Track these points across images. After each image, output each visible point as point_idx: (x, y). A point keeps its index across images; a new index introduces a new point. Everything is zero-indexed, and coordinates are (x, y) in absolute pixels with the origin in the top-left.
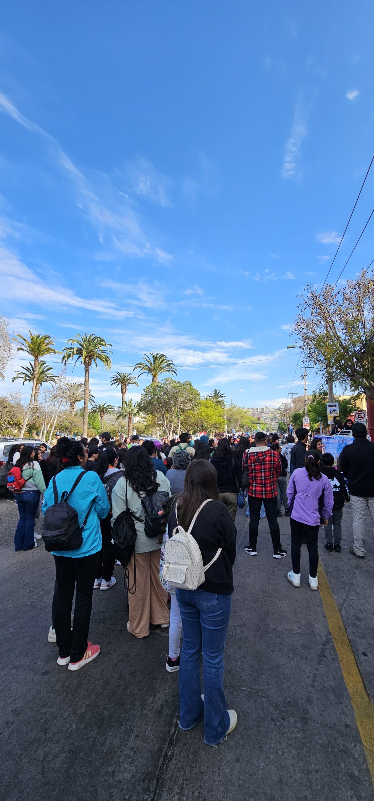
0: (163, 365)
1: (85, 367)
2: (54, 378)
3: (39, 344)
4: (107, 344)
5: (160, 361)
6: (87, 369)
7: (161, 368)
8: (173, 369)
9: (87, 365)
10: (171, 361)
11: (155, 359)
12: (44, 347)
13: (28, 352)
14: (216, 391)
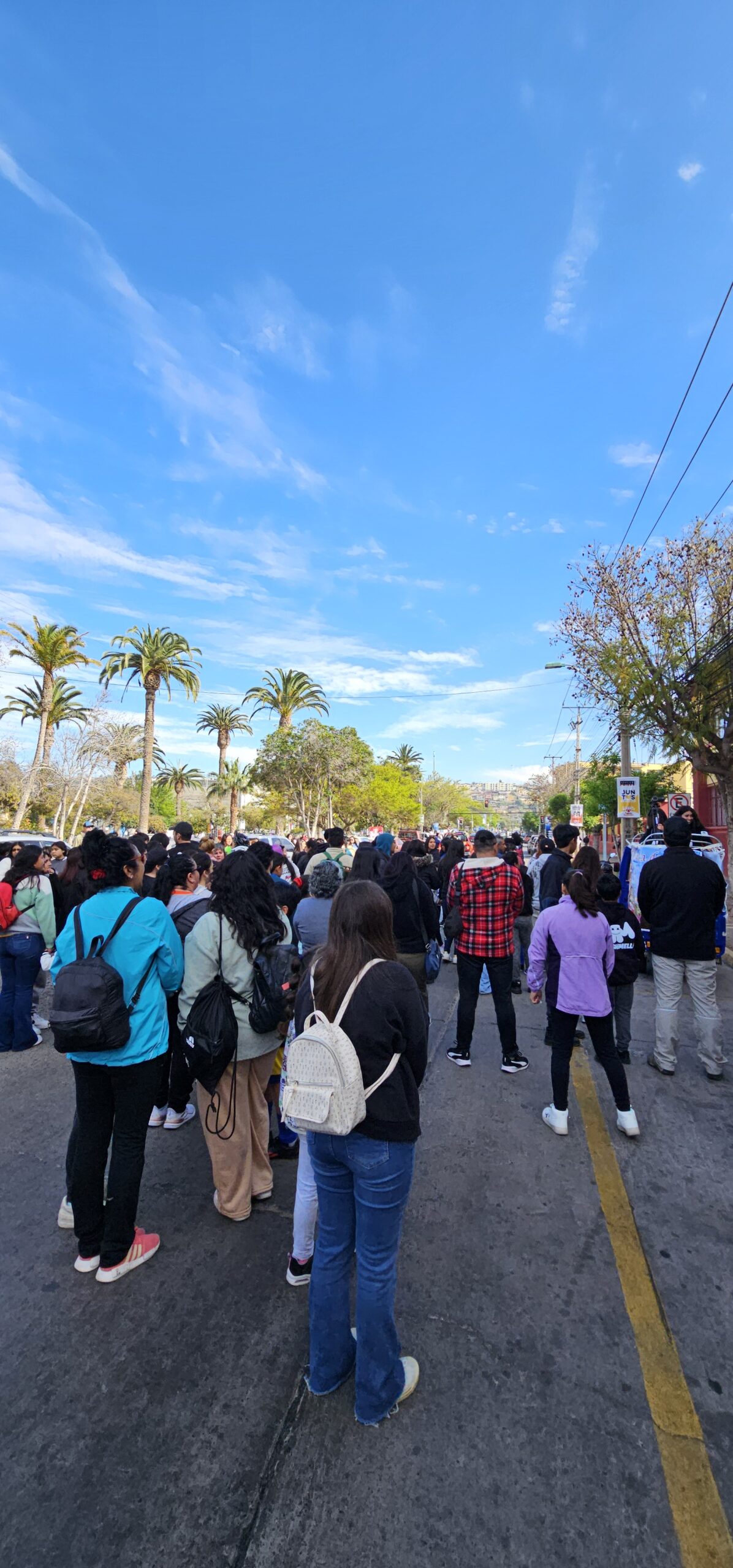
0: (302, 694)
1: (147, 694)
2: (84, 712)
3: (55, 643)
4: (191, 648)
5: (296, 686)
6: (150, 696)
7: (298, 700)
8: (321, 703)
9: (151, 690)
10: (318, 686)
11: (287, 680)
12: (63, 650)
13: (31, 658)
14: (404, 749)
